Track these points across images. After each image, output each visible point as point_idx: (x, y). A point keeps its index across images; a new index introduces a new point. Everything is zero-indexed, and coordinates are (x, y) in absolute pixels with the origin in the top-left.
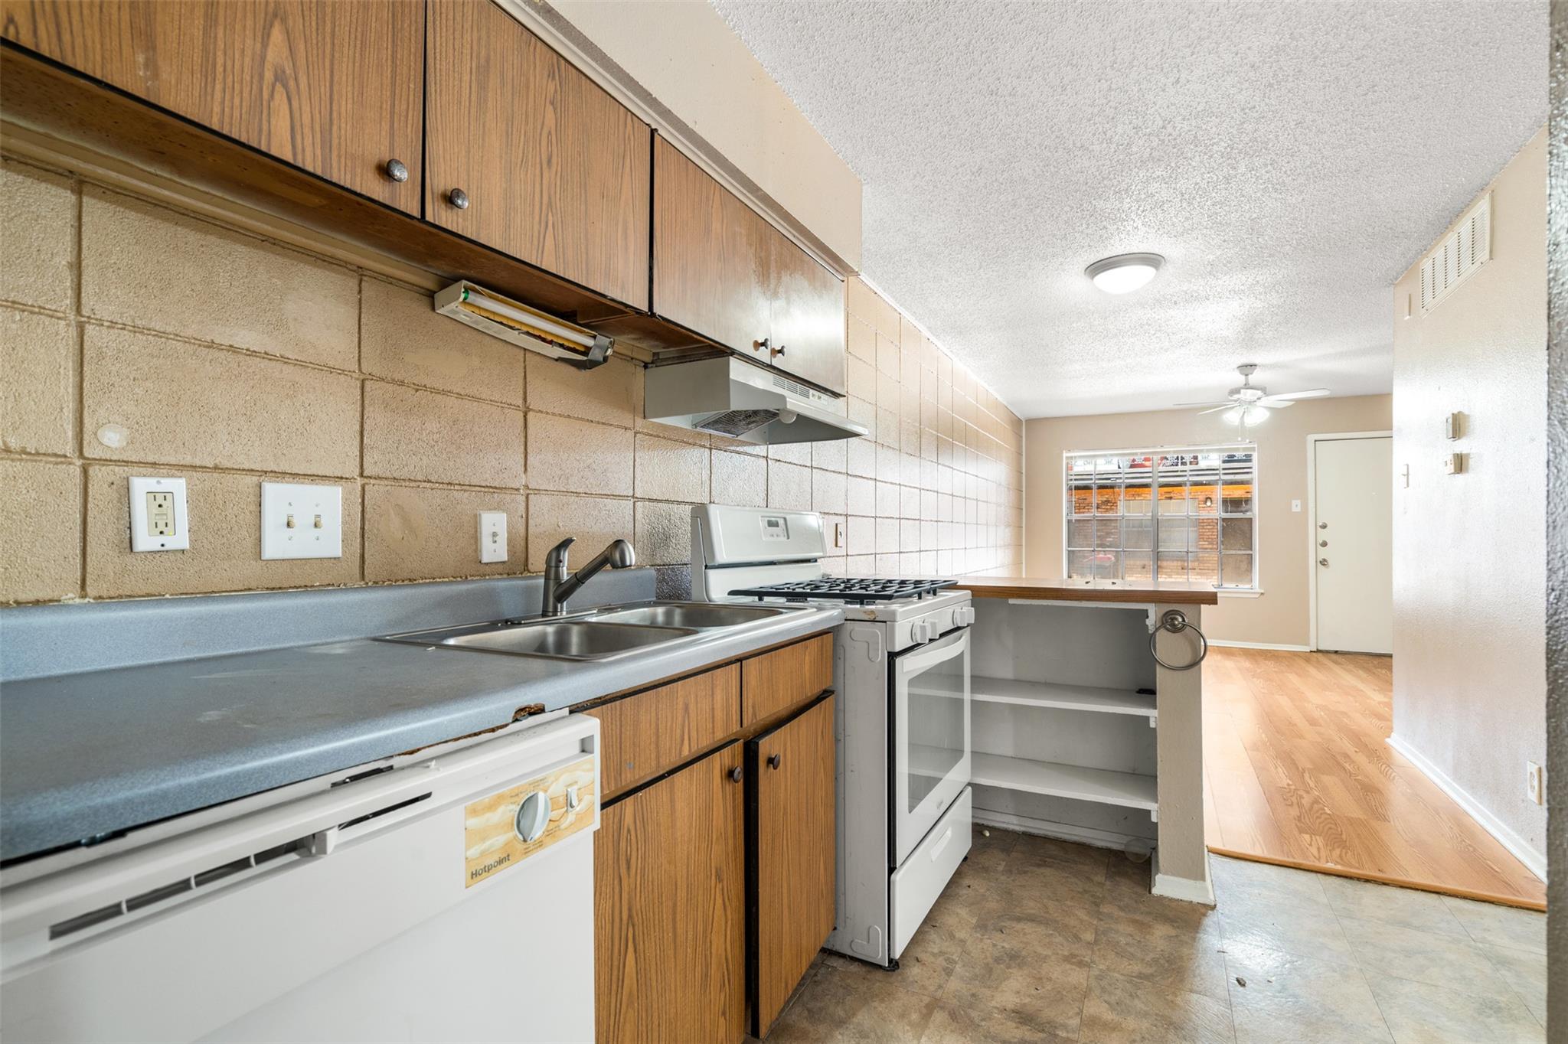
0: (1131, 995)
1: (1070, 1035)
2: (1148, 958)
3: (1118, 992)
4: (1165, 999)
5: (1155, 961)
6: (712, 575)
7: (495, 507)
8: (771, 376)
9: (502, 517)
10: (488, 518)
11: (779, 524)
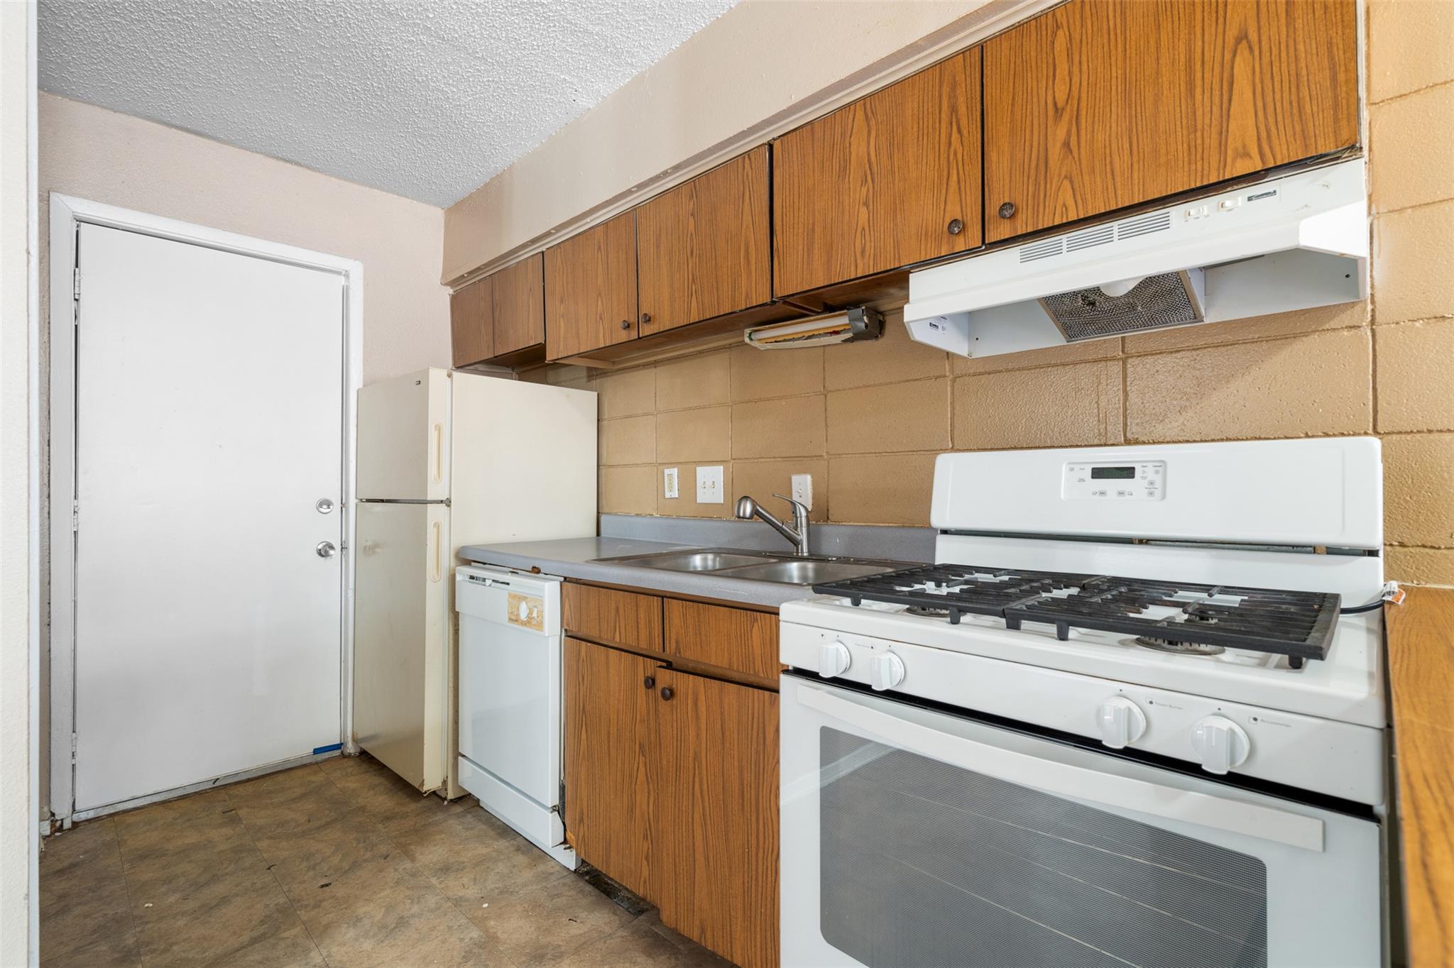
6: (942, 543)
7: (804, 472)
8: (1014, 253)
9: (809, 477)
10: (796, 479)
11: (1137, 473)
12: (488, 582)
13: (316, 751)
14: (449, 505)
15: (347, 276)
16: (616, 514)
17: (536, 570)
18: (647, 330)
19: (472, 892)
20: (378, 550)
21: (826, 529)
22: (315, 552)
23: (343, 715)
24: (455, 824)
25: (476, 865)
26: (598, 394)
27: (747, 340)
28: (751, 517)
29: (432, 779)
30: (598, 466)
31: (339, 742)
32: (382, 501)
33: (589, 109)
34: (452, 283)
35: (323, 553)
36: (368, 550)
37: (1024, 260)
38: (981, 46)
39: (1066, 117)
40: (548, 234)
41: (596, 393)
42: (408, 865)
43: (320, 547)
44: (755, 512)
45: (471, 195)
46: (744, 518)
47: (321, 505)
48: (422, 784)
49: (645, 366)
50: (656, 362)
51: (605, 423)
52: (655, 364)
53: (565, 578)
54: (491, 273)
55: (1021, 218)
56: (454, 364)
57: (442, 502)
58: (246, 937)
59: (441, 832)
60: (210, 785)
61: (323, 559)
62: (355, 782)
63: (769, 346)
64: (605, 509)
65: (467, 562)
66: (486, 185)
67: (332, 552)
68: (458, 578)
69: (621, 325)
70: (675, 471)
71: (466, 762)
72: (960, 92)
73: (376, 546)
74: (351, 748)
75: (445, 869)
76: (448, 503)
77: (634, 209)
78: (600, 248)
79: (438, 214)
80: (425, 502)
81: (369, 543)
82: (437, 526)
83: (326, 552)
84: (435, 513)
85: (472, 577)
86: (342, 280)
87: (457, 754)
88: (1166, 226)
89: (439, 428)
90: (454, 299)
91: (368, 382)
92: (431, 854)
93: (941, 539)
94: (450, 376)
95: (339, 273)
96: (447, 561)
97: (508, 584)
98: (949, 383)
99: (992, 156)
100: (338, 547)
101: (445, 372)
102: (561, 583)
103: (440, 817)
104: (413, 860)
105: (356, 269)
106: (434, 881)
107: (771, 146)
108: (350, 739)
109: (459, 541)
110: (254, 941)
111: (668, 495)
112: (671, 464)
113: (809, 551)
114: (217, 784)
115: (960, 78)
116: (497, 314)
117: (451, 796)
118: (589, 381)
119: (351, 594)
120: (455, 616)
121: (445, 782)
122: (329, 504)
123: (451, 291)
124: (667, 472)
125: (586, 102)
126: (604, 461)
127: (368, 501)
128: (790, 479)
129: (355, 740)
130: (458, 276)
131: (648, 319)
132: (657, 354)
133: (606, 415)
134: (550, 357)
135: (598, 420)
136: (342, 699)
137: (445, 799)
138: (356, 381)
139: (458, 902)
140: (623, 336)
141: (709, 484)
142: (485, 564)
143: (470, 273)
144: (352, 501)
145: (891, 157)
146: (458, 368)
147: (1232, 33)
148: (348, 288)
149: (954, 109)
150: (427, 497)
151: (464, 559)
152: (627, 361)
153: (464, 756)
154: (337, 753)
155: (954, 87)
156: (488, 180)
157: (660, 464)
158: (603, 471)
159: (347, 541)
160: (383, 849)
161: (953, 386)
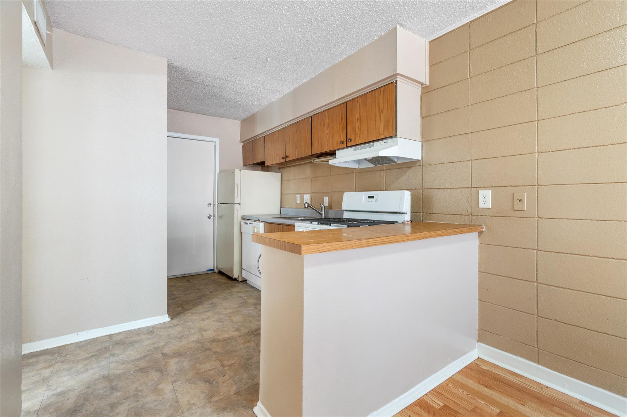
0: (248, 352)
1: (251, 337)
2: (254, 365)
3: (251, 351)
4: (239, 356)
5: (251, 366)
6: (345, 213)
7: (327, 196)
8: (352, 149)
9: (327, 198)
10: (325, 198)
11: (374, 197)
12: (248, 224)
13: (208, 270)
14: (240, 205)
15: (215, 142)
16: (285, 208)
17: (259, 220)
18: (287, 159)
19: (243, 296)
20: (223, 217)
21: (330, 211)
22: (207, 218)
23: (214, 261)
24: (241, 285)
25: (245, 292)
26: (281, 174)
27: (313, 161)
28: (307, 207)
29: (235, 275)
30: (281, 194)
31: (213, 269)
32: (224, 203)
33: (274, 101)
34: (243, 142)
35: (209, 218)
36: (220, 217)
37: (354, 150)
38: (346, 102)
39: (359, 121)
40: (265, 132)
41: (280, 173)
42: (229, 291)
43: (208, 216)
44: (308, 206)
45: (247, 118)
46: (306, 207)
47: (209, 204)
48: (233, 276)
49: (292, 166)
50: (295, 165)
51: (283, 182)
52: (295, 166)
53: (265, 222)
54: (253, 140)
55: (352, 141)
56: (243, 165)
57: (238, 204)
58: (196, 298)
59: (237, 287)
60: (183, 276)
61: (209, 219)
62: (217, 277)
63: (319, 163)
64: (283, 206)
65: (244, 219)
66: (251, 116)
67: (211, 217)
68: (242, 223)
69: (281, 158)
70: (299, 196)
71: (244, 270)
72: (343, 112)
73: (223, 216)
74: (216, 271)
75: (238, 292)
76: (240, 204)
77: (285, 128)
78: (277, 137)
79: (239, 122)
80: (234, 204)
81: (221, 215)
82: (237, 210)
83: (210, 217)
84: (236, 206)
85: (245, 223)
86: (214, 144)
87: (242, 269)
88: (373, 146)
89: (237, 185)
90: (243, 146)
91: (221, 172)
92: (235, 290)
93: (345, 212)
94: (240, 171)
95: (213, 142)
96: (239, 219)
97: (253, 224)
98: (355, 174)
99: (348, 127)
100: (213, 216)
101: (239, 170)
102: (264, 223)
103: (237, 284)
104: (230, 290)
105: (217, 140)
106: (235, 293)
107: (311, 117)
108: (216, 268)
109: (242, 214)
110: (197, 299)
111: (297, 202)
112: (298, 194)
113: (325, 217)
114: (184, 276)
115: (343, 109)
116: (254, 152)
117: (240, 280)
118: (279, 170)
119: (216, 229)
120: (241, 233)
121: (239, 276)
122: (210, 204)
123: (242, 144)
124: (297, 196)
125: (272, 100)
126: (282, 193)
127: (220, 203)
128: (324, 198)
129: (217, 268)
130: (244, 140)
131: (287, 157)
132: (294, 163)
133: (283, 179)
134: (266, 165)
135: (281, 181)
136: (214, 257)
137: (239, 281)
138: (217, 171)
139: (240, 297)
140: (282, 161)
141: (306, 199)
142: (248, 219)
143: (247, 140)
144: (216, 204)
145: (332, 124)
146: (244, 166)
147: (381, 110)
148: (215, 145)
149: (342, 116)
150: (234, 202)
151: (244, 218)
152: (288, 165)
153: (243, 269)
154: (212, 272)
155: (342, 111)
156: (251, 115)
157: (296, 194)
158: (282, 196)
159: (215, 214)
160: (224, 288)
161: (355, 175)
